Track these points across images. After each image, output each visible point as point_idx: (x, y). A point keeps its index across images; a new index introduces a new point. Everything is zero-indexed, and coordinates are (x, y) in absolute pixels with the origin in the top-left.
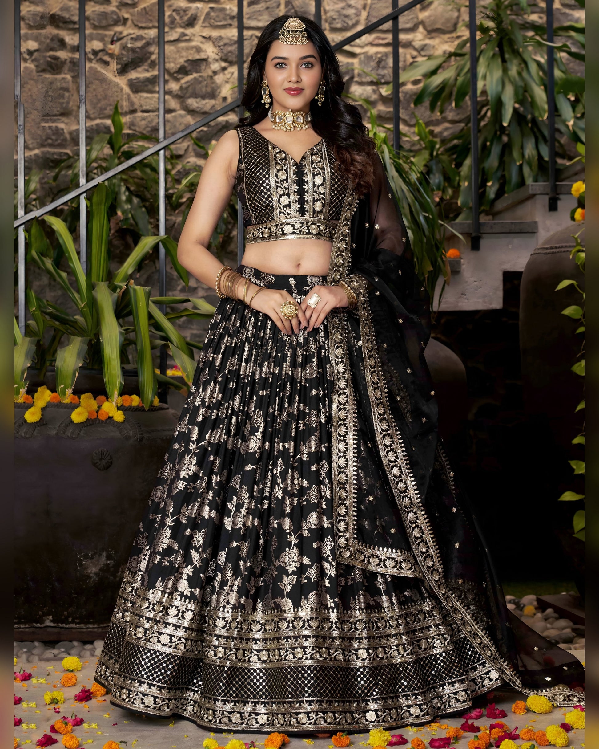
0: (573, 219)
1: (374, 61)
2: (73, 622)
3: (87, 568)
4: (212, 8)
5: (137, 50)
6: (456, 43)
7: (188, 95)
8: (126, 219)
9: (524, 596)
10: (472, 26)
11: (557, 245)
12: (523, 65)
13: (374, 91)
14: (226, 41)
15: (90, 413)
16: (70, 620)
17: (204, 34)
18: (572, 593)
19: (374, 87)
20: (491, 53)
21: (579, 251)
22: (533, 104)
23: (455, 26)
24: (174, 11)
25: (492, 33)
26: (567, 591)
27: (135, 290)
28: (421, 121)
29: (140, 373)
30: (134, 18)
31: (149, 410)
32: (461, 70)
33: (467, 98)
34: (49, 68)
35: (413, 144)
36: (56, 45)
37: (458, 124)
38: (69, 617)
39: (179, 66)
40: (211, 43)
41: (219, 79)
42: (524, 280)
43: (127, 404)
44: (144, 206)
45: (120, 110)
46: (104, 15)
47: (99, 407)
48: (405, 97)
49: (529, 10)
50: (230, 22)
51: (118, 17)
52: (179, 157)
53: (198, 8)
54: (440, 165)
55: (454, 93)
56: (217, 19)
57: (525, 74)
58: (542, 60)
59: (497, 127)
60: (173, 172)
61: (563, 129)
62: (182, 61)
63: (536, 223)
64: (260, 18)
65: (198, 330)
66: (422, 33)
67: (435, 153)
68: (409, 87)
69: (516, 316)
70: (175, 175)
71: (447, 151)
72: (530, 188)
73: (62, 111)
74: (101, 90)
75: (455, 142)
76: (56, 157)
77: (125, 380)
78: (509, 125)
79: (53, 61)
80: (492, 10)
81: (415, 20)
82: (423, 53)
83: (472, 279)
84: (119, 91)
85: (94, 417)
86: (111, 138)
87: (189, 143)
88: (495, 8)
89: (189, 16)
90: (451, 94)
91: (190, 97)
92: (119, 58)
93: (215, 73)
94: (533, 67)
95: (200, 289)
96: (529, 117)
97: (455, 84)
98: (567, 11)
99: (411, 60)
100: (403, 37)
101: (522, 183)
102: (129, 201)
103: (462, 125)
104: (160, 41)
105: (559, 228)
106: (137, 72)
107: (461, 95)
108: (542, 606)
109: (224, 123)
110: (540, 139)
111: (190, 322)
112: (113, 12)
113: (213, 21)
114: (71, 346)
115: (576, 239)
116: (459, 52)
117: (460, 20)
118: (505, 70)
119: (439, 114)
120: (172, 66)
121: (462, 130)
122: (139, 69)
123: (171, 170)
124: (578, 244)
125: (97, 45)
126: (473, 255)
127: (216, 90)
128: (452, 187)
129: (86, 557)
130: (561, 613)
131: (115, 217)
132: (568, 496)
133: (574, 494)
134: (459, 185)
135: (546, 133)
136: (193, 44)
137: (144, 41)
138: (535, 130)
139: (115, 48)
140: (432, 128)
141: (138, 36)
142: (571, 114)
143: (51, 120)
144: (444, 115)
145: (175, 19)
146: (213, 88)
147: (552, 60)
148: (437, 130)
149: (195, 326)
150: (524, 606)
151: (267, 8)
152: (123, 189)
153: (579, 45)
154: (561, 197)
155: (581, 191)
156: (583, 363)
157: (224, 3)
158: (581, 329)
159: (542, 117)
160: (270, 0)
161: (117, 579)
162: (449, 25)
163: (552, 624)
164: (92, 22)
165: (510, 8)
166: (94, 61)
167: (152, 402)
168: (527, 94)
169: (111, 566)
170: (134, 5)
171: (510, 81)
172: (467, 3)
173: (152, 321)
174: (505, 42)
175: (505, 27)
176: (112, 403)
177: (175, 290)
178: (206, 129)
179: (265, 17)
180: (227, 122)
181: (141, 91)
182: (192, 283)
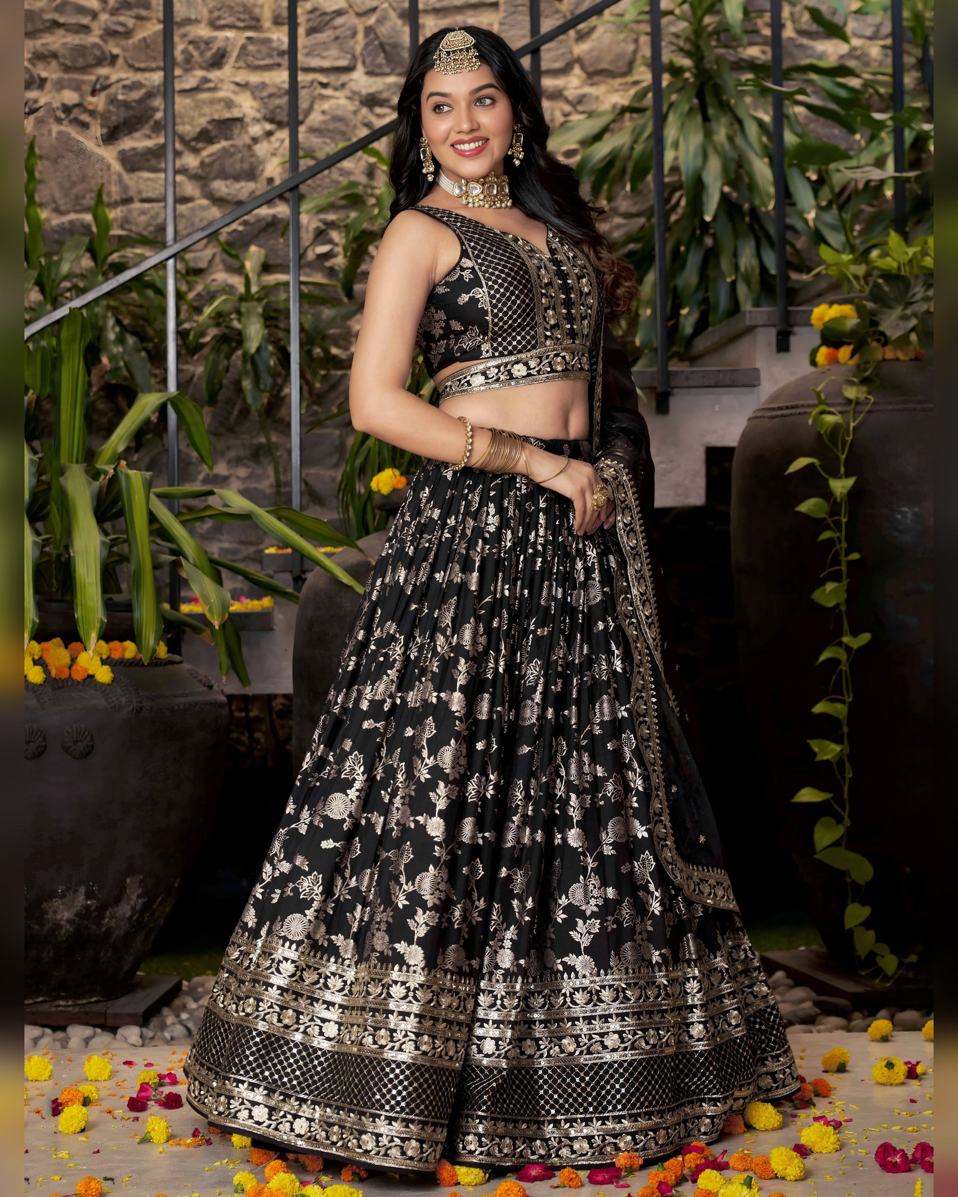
0: (814, 363)
3: (55, 913)
4: (249, 39)
5: (134, 104)
6: (632, 92)
7: (213, 174)
8: (117, 369)
10: (656, 66)
11: (789, 404)
12: (736, 126)
14: (272, 90)
15: (59, 670)
17: (238, 79)
18: (814, 947)
20: (686, 107)
21: (823, 412)
22: (752, 186)
23: (630, 65)
24: (190, 42)
25: (687, 75)
26: (807, 944)
27: (127, 476)
29: (134, 606)
30: (127, 55)
31: (150, 665)
32: (640, 133)
33: (650, 178)
37: (636, 219)
39: (198, 130)
40: (248, 93)
41: (261, 149)
42: (736, 453)
43: (116, 656)
44: (145, 349)
45: (105, 198)
46: (80, 50)
47: (73, 660)
49: (745, 39)
50: (278, 60)
51: (103, 53)
52: (199, 272)
53: (227, 38)
55: (629, 171)
56: (258, 56)
57: (739, 140)
58: (767, 118)
59: (697, 223)
60: (191, 296)
61: (799, 225)
62: (203, 122)
63: (756, 370)
64: (325, 54)
65: (231, 542)
66: (579, 77)
69: (726, 517)
70: (194, 300)
72: (748, 315)
74: (75, 167)
75: (632, 246)
77: (108, 617)
78: (714, 220)
80: (687, 39)
81: (568, 57)
82: (580, 108)
84: (105, 168)
85: (65, 675)
86: (91, 242)
87: (215, 250)
88: (692, 37)
89: (214, 50)
90: (623, 171)
91: (216, 178)
92: (104, 117)
93: (255, 140)
94: (752, 129)
95: (233, 479)
96: (746, 206)
97: (631, 155)
98: (805, 41)
99: (562, 119)
100: (548, 83)
101: (735, 309)
102: (121, 340)
103: (642, 220)
104: (167, 90)
105: (793, 378)
106: (132, 138)
107: (640, 173)
109: (269, 219)
110: (764, 241)
111: (218, 529)
112: (95, 45)
113: (251, 59)
115: (818, 394)
116: (637, 105)
117: (639, 56)
118: (708, 134)
119: (606, 200)
120: (187, 129)
121: (642, 228)
122: (137, 135)
123: (186, 293)
124: (821, 402)
125: (70, 97)
126: (658, 421)
127: (257, 167)
129: (54, 895)
130: (798, 979)
131: (98, 367)
132: (807, 795)
133: (816, 791)
134: (637, 315)
135: (772, 231)
136: (221, 94)
137: (143, 91)
138: (756, 227)
139: (99, 102)
141: (134, 83)
142: (812, 202)
144: (613, 204)
145: (192, 56)
146: (252, 164)
147: (780, 117)
149: (225, 537)
151: (337, 38)
152: (111, 322)
153: (824, 94)
154: (796, 329)
155: (827, 318)
156: (830, 586)
157: (269, 29)
158: (826, 535)
159: (766, 206)
160: (341, 26)
161: (103, 929)
162: (620, 64)
163: (782, 994)
164: (62, 60)
165: (715, 37)
166: (65, 122)
167: (154, 651)
168: (742, 171)
169: (92, 908)
170: (128, 33)
171: (716, 150)
172: (648, 29)
173: (156, 526)
174: (708, 90)
175: (708, 66)
176: (91, 652)
177: (194, 480)
178: (241, 228)
179: (334, 52)
180: (274, 217)
181: (139, 169)
182: (221, 469)
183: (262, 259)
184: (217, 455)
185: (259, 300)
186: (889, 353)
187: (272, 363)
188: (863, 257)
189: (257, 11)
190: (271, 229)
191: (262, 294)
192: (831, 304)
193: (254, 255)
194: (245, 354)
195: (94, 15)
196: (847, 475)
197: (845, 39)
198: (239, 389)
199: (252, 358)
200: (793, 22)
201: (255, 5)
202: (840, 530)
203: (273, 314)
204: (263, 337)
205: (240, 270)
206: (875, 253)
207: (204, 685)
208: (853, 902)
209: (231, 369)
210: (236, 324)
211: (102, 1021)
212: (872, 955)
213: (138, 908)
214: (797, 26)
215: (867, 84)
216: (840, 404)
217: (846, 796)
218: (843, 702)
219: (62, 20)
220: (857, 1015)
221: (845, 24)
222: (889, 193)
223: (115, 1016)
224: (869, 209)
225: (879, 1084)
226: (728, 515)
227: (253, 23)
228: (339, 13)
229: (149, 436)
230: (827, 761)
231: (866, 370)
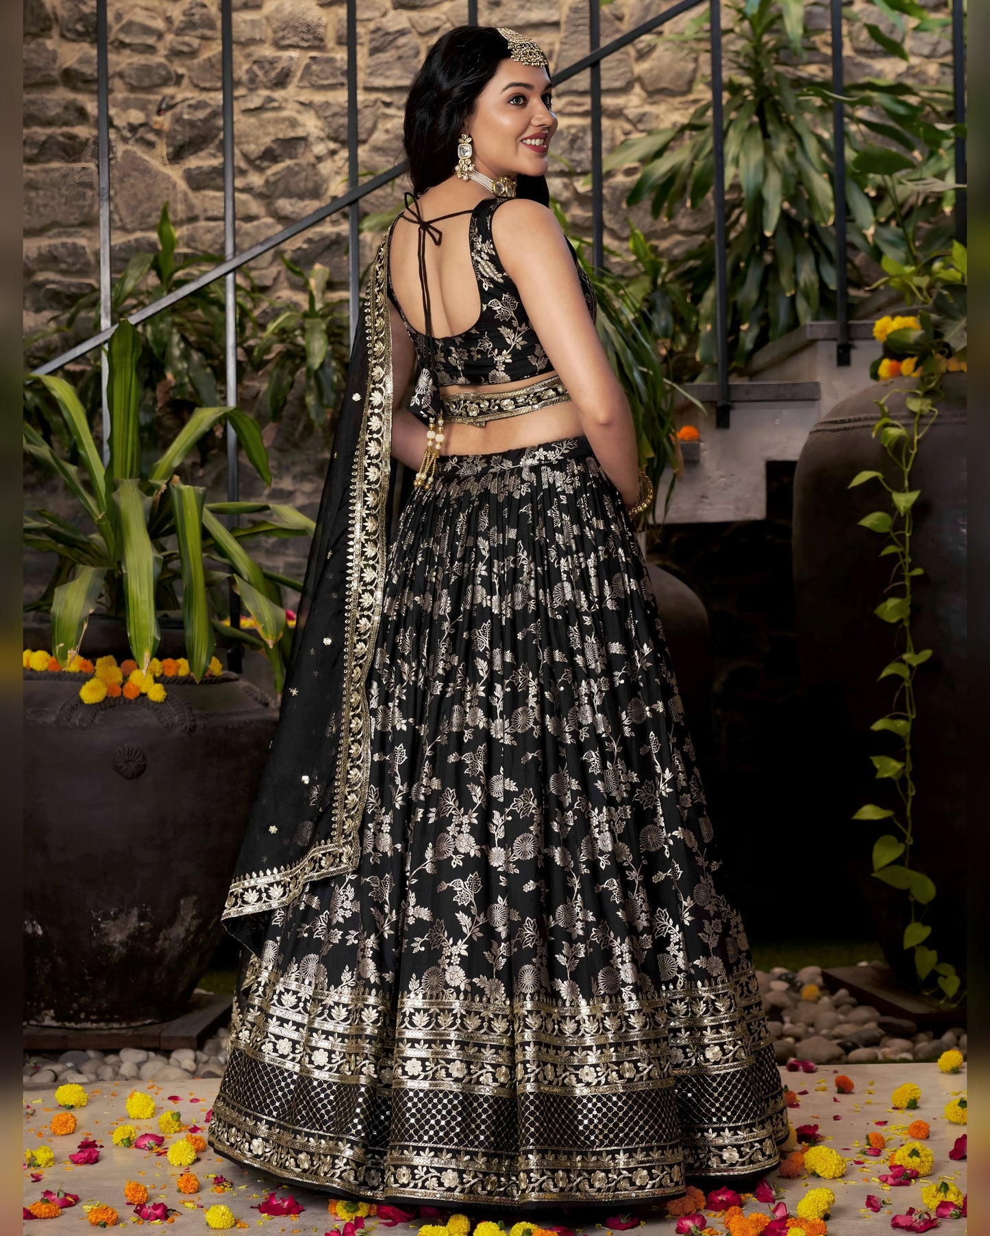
0: (875, 375)
1: (564, 139)
2: (87, 1019)
3: (107, 934)
4: (312, 58)
5: (199, 123)
6: (692, 110)
7: (277, 193)
8: (181, 386)
9: (802, 967)
10: (716, 85)
11: (852, 417)
12: (796, 144)
13: (566, 186)
14: (334, 109)
15: (110, 688)
16: (82, 1016)
17: (302, 99)
18: (876, 963)
19: (566, 180)
20: (747, 124)
21: (886, 425)
22: (812, 203)
23: (691, 83)
24: (255, 62)
25: (747, 92)
26: (869, 959)
27: (180, 491)
28: (637, 231)
29: (187, 623)
30: (192, 74)
31: (201, 683)
32: (701, 150)
33: (709, 196)
34: (61, 153)
35: (627, 267)
36: (72, 116)
37: (695, 237)
38: (80, 1012)
39: (263, 148)
40: (312, 112)
41: (326, 168)
42: (798, 467)
43: (170, 673)
44: (210, 365)
45: (171, 217)
46: (146, 70)
47: (126, 678)
48: (613, 194)
49: (805, 56)
50: (339, 79)
51: (169, 73)
52: (264, 289)
53: (291, 58)
54: (668, 298)
55: (689, 188)
56: (322, 75)
57: (799, 157)
58: (826, 135)
59: (756, 238)
60: (256, 313)
61: (858, 241)
62: (267, 141)
63: (817, 384)
64: (388, 73)
65: (296, 556)
66: (639, 96)
67: (659, 281)
68: (620, 179)
69: (787, 531)
70: (258, 317)
71: (678, 277)
72: (808, 330)
73: (81, 219)
74: (141, 186)
75: (692, 263)
76: (73, 290)
77: (162, 634)
78: (774, 236)
79: (67, 141)
80: (747, 56)
81: (629, 75)
82: (640, 127)
83: (718, 473)
84: (171, 186)
85: (117, 694)
86: (156, 259)
87: (280, 268)
88: (753, 56)
89: (278, 70)
90: (684, 188)
91: (281, 196)
92: (170, 136)
93: (319, 159)
94: (812, 145)
95: (298, 494)
96: (806, 222)
97: (690, 173)
98: (863, 60)
99: (622, 138)
100: (608, 101)
101: (795, 323)
102: (185, 356)
103: (702, 237)
104: (227, 109)
105: (855, 392)
106: (198, 158)
107: (699, 191)
108: (830, 985)
109: (334, 237)
110: (823, 257)
111: (283, 544)
112: (160, 65)
113: (314, 78)
114: (77, 581)
115: (882, 407)
116: (697, 122)
117: (698, 75)
118: (768, 150)
119: (665, 219)
120: (253, 149)
121: (703, 244)
122: (202, 154)
123: (251, 311)
124: (885, 415)
125: (136, 116)
126: (718, 435)
127: (321, 186)
128: (686, 330)
129: (106, 917)
130: (861, 998)
131: (163, 383)
132: (869, 812)
133: (877, 808)
134: (697, 330)
135: (832, 247)
136: (285, 114)
137: (208, 111)
138: (815, 243)
139: (165, 121)
140: (654, 242)
141: (199, 102)
142: (872, 218)
143: (65, 232)
144: (673, 222)
145: (257, 76)
146: (316, 183)
147: (841, 135)
148: (663, 245)
149: (290, 551)
150: (802, 985)
151: (400, 58)
152: (176, 338)
153: (883, 112)
154: (857, 343)
155: (889, 331)
156: (892, 602)
157: (333, 49)
158: (890, 549)
159: (826, 222)
160: (404, 46)
161: (157, 951)
162: (680, 83)
163: (845, 1014)
164: (128, 80)
165: (774, 55)
166: (131, 142)
167: (206, 669)
168: (802, 188)
169: (146, 930)
170: (193, 54)
171: (775, 165)
172: (708, 46)
173: (210, 542)
174: (767, 107)
175: (767, 84)
176: (144, 671)
177: (260, 495)
178: (305, 246)
179: (397, 72)
180: (338, 235)
181: (204, 188)
182: (287, 484)
183: (326, 277)
184: (283, 470)
185: (324, 316)
186: (953, 365)
187: (335, 379)
188: (926, 269)
189: (321, 30)
190: (335, 247)
191: (326, 311)
192: (893, 316)
193: (318, 274)
194: (309, 370)
195: (160, 36)
196: (911, 489)
197: (903, 56)
198: (303, 405)
199: (316, 373)
200: (851, 40)
201: (319, 26)
202: (904, 545)
203: (336, 331)
204: (327, 352)
205: (304, 288)
206: (937, 265)
207: (260, 702)
208: (916, 920)
209: (296, 385)
210: (300, 341)
211: (155, 1044)
212: (934, 975)
213: (192, 929)
214: (856, 45)
215: (924, 102)
216: (903, 417)
217: (908, 814)
218: (906, 718)
219: (127, 40)
220: (922, 1036)
221: (903, 40)
222: (948, 209)
223: (170, 1039)
224: (927, 226)
225: (951, 1123)
226: (789, 530)
227: (317, 43)
228: (402, 33)
229: (214, 452)
230: (889, 779)
231: (930, 382)
